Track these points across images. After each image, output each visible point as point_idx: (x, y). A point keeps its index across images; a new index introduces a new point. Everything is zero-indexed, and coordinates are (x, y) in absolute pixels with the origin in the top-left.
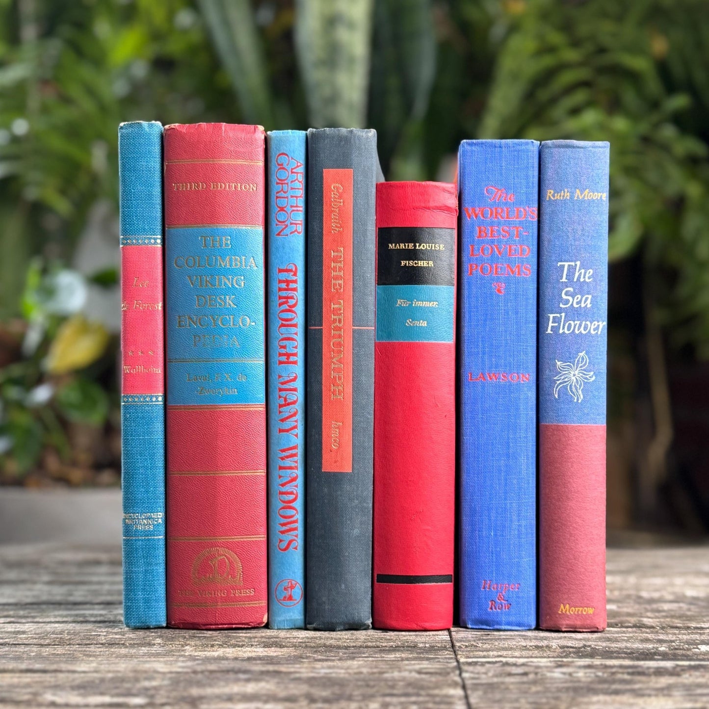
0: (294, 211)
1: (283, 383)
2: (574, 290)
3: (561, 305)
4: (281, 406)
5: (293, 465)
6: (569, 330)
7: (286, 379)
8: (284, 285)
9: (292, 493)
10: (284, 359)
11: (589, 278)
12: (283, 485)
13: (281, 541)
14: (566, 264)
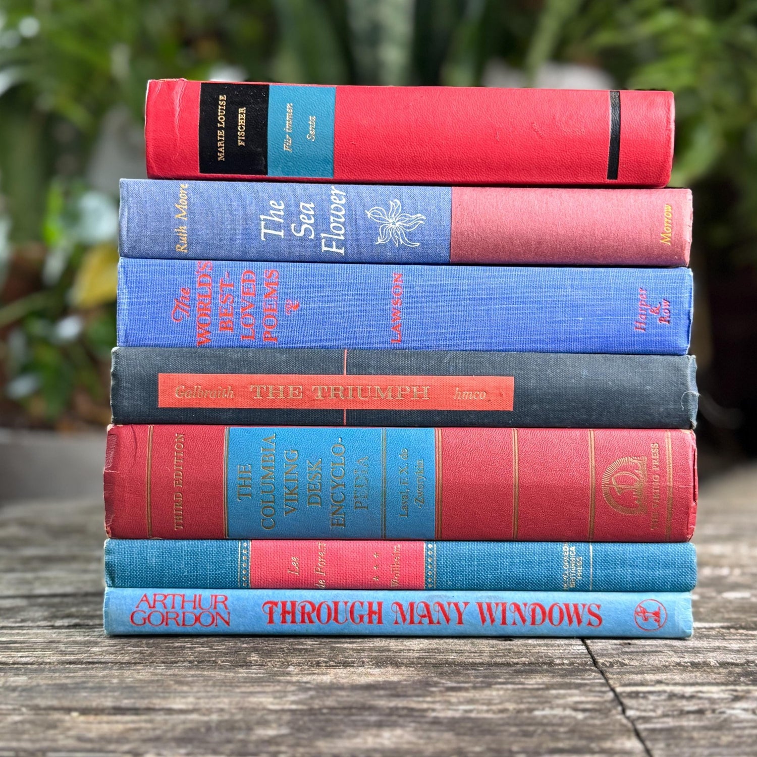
0: (199, 605)
1: (404, 620)
2: (294, 222)
3: (312, 237)
4: (431, 622)
5: (500, 608)
6: (340, 229)
7: (399, 614)
8: (289, 618)
9: (534, 611)
10: (375, 618)
11: (279, 205)
12: (524, 620)
13: (590, 624)
14: (263, 231)
